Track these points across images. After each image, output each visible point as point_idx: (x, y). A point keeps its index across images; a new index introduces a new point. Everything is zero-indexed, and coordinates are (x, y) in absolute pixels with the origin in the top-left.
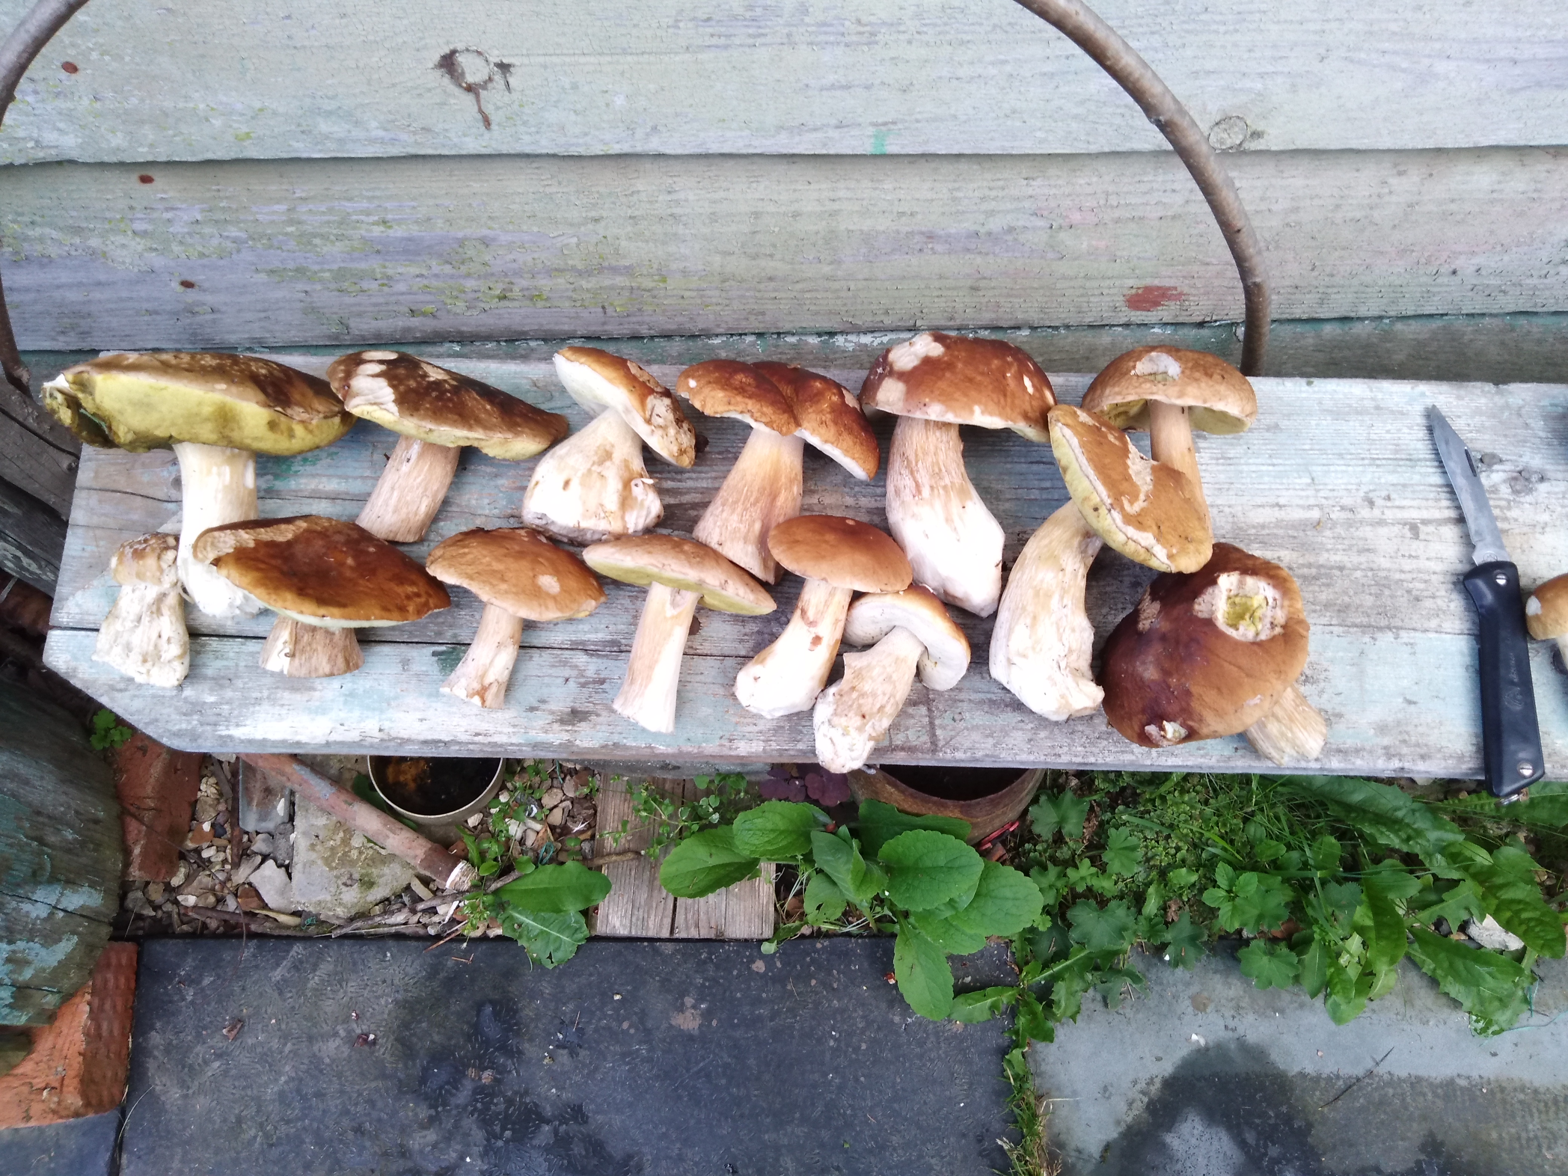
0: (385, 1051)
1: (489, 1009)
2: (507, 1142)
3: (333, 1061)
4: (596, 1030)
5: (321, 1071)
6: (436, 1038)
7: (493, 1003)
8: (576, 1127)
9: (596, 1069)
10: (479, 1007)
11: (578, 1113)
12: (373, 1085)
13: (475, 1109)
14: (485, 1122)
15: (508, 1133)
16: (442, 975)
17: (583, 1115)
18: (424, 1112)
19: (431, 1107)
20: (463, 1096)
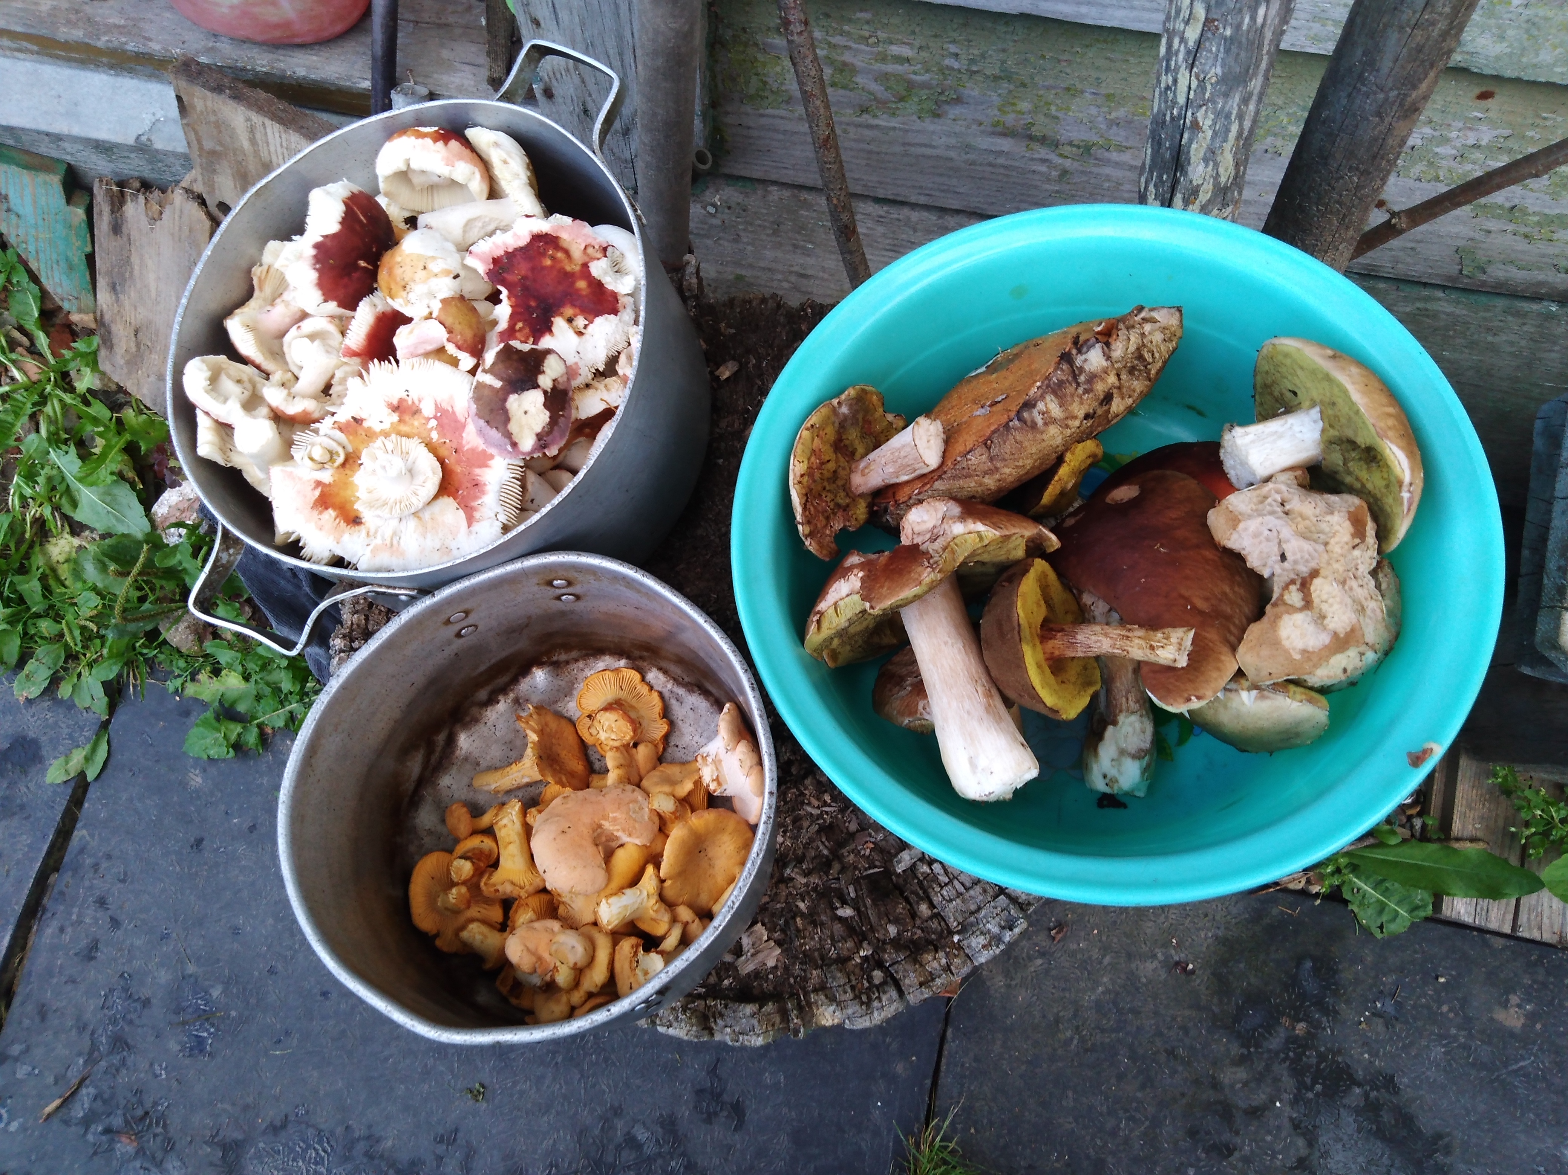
0: (1201, 982)
1: (1308, 964)
2: (1317, 1095)
3: (1150, 982)
4: (1414, 1007)
5: (1137, 989)
6: (1253, 980)
7: (1314, 959)
8: (1387, 1095)
9: (1412, 1044)
10: (1299, 960)
11: (1389, 1083)
12: (1187, 1013)
13: (1287, 1058)
14: (1297, 1071)
15: (1318, 1087)
16: (1267, 921)
17: (1395, 1086)
18: (1236, 1050)
19: (1243, 1046)
20: (1275, 1042)
